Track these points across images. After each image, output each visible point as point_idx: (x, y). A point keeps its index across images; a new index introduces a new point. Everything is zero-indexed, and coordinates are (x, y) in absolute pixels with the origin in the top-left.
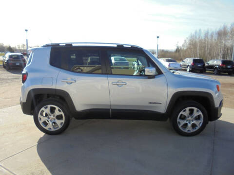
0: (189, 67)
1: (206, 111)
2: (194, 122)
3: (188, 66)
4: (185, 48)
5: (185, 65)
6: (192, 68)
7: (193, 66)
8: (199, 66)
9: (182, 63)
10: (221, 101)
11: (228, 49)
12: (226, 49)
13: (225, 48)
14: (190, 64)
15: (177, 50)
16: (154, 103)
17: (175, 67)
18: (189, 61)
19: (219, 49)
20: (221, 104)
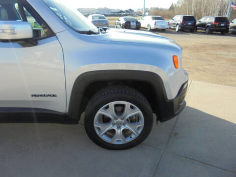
0: (178, 26)
1: (149, 107)
2: (127, 127)
3: (178, 24)
4: (180, 5)
5: (174, 24)
6: (181, 27)
7: (182, 24)
8: (190, 24)
9: (171, 21)
10: (183, 85)
11: (225, 6)
12: (223, 6)
13: (222, 4)
14: (179, 23)
15: (171, 8)
16: (41, 96)
17: (162, 26)
18: (178, 19)
19: (216, 6)
20: (182, 91)
